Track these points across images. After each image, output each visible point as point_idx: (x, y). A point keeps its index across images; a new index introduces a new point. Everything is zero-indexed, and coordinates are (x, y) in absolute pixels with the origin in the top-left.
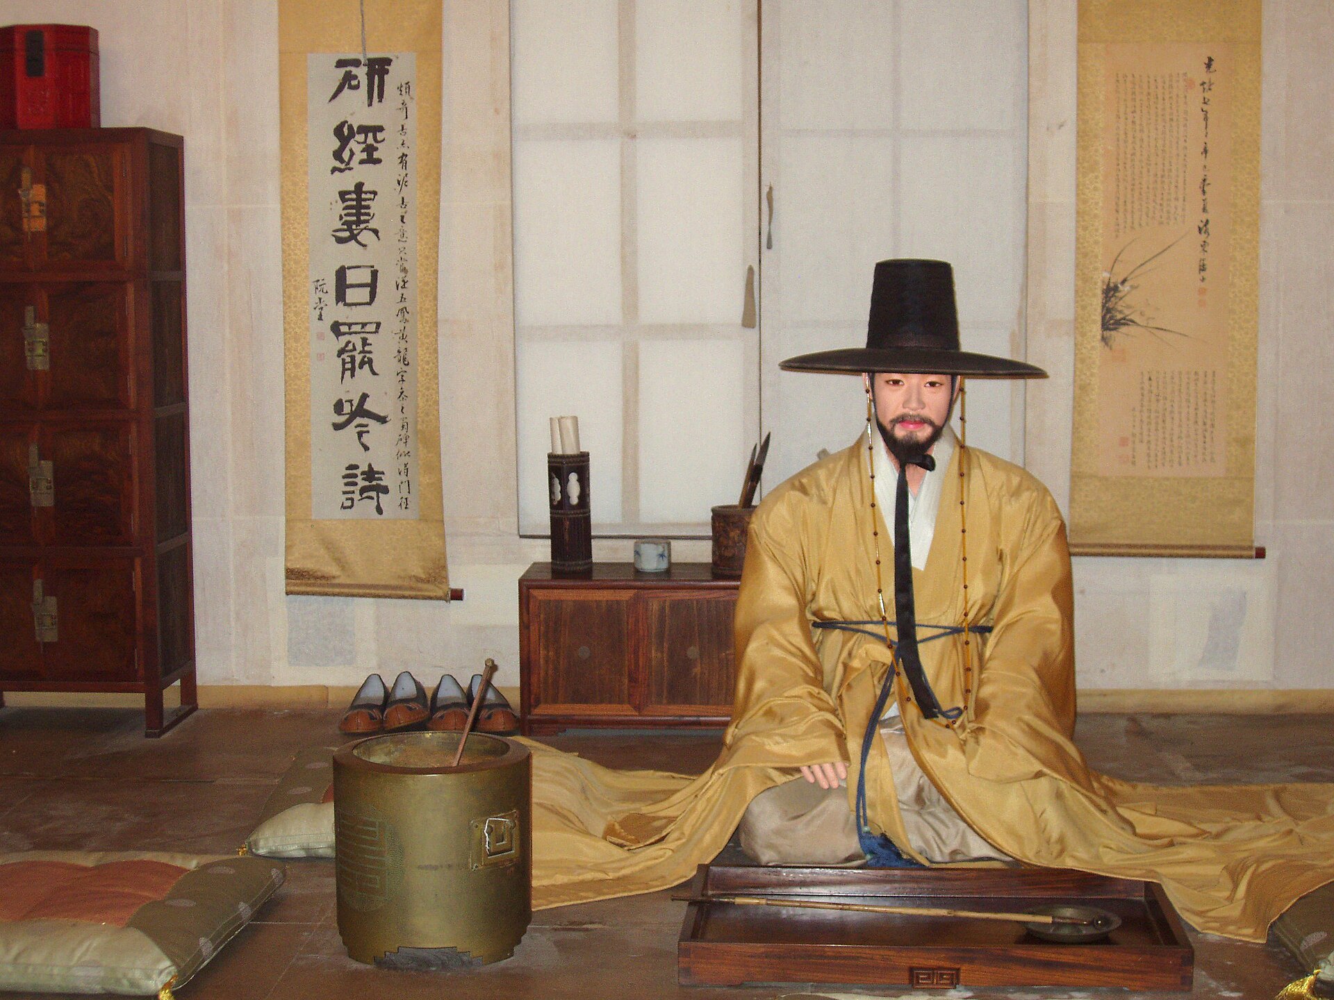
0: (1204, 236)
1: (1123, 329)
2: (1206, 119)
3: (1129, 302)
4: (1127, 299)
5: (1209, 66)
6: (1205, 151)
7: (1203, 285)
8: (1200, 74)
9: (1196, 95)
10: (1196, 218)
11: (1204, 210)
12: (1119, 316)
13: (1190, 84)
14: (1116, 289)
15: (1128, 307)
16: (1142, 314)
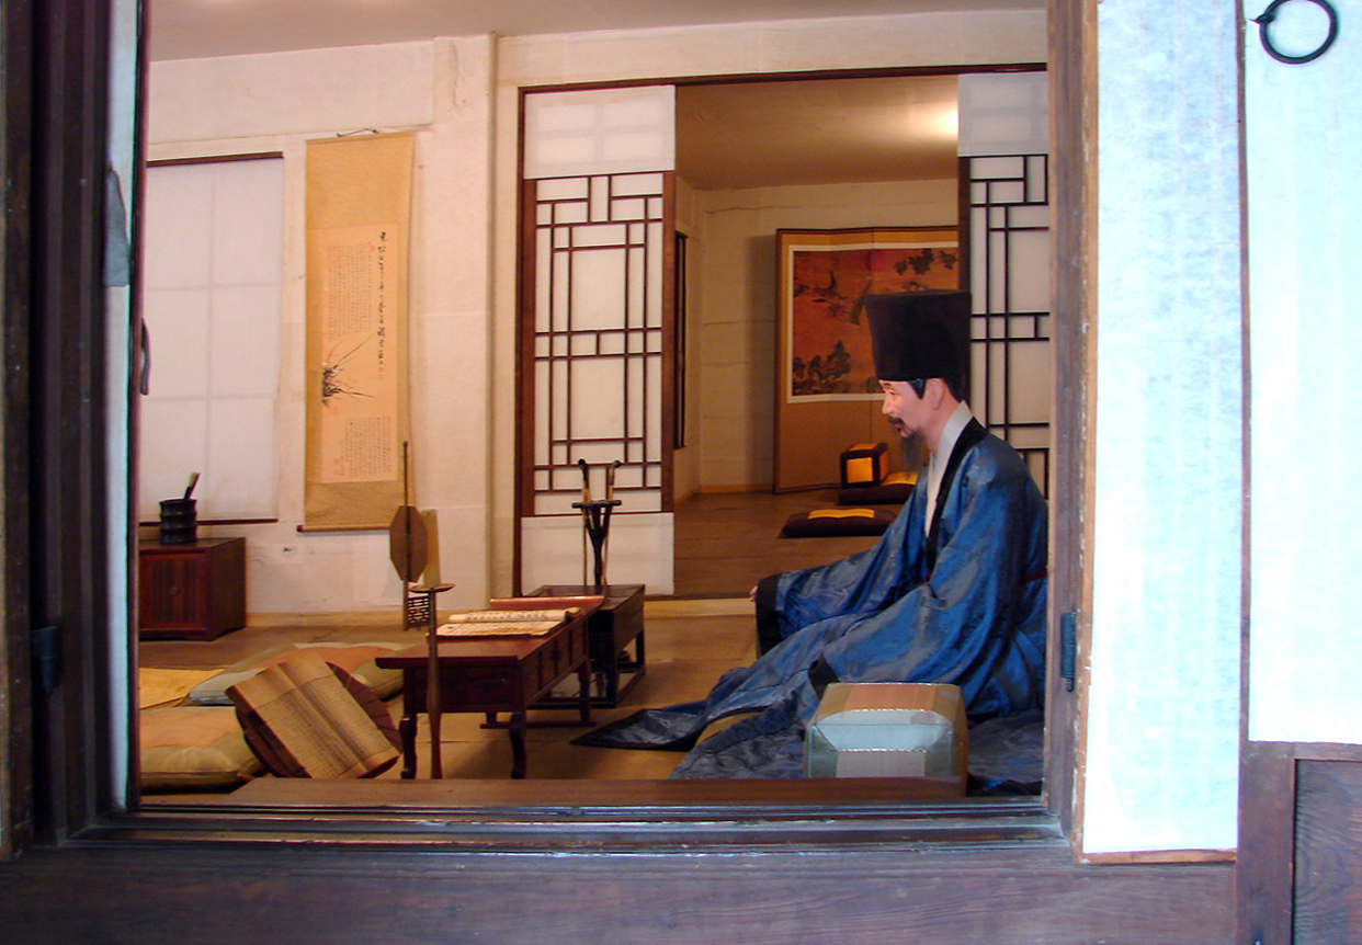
0: (381, 338)
1: (335, 395)
2: (382, 268)
3: (339, 379)
4: (337, 378)
5: (383, 237)
6: (382, 287)
7: (381, 366)
8: (378, 243)
9: (376, 255)
10: (376, 327)
11: (382, 322)
12: (333, 388)
13: (372, 248)
14: (330, 372)
15: (338, 382)
16: (346, 385)
